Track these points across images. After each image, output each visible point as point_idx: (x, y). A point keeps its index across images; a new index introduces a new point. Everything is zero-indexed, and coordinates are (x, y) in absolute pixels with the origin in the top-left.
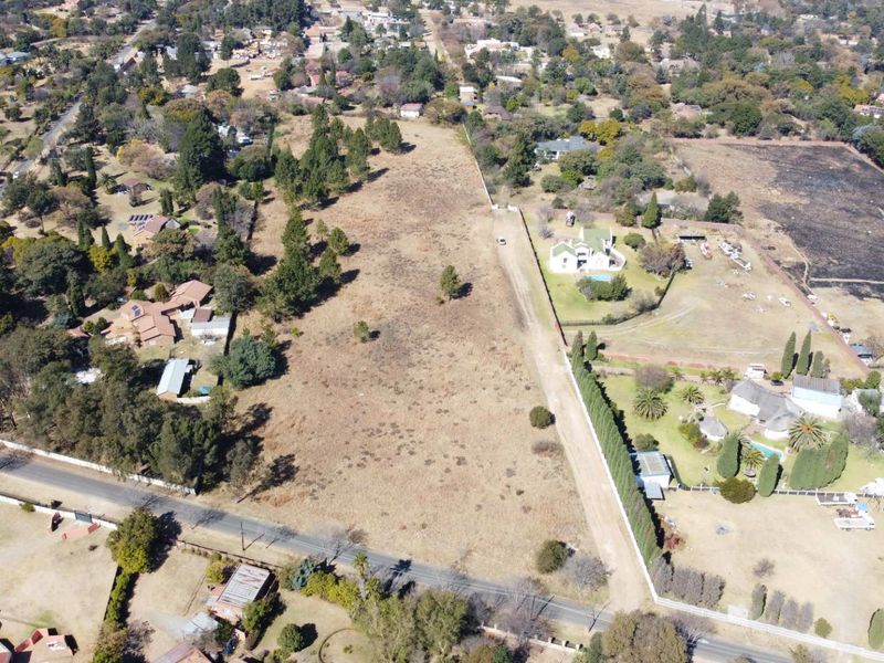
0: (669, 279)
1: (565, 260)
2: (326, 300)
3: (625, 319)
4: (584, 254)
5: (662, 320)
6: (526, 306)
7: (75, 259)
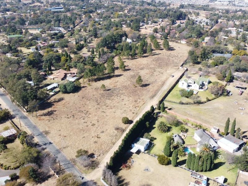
0: (216, 97)
1: (183, 84)
2: (106, 79)
3: (187, 104)
4: (191, 83)
5: (201, 107)
6: (160, 93)
7: (56, 58)
